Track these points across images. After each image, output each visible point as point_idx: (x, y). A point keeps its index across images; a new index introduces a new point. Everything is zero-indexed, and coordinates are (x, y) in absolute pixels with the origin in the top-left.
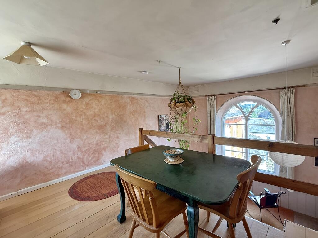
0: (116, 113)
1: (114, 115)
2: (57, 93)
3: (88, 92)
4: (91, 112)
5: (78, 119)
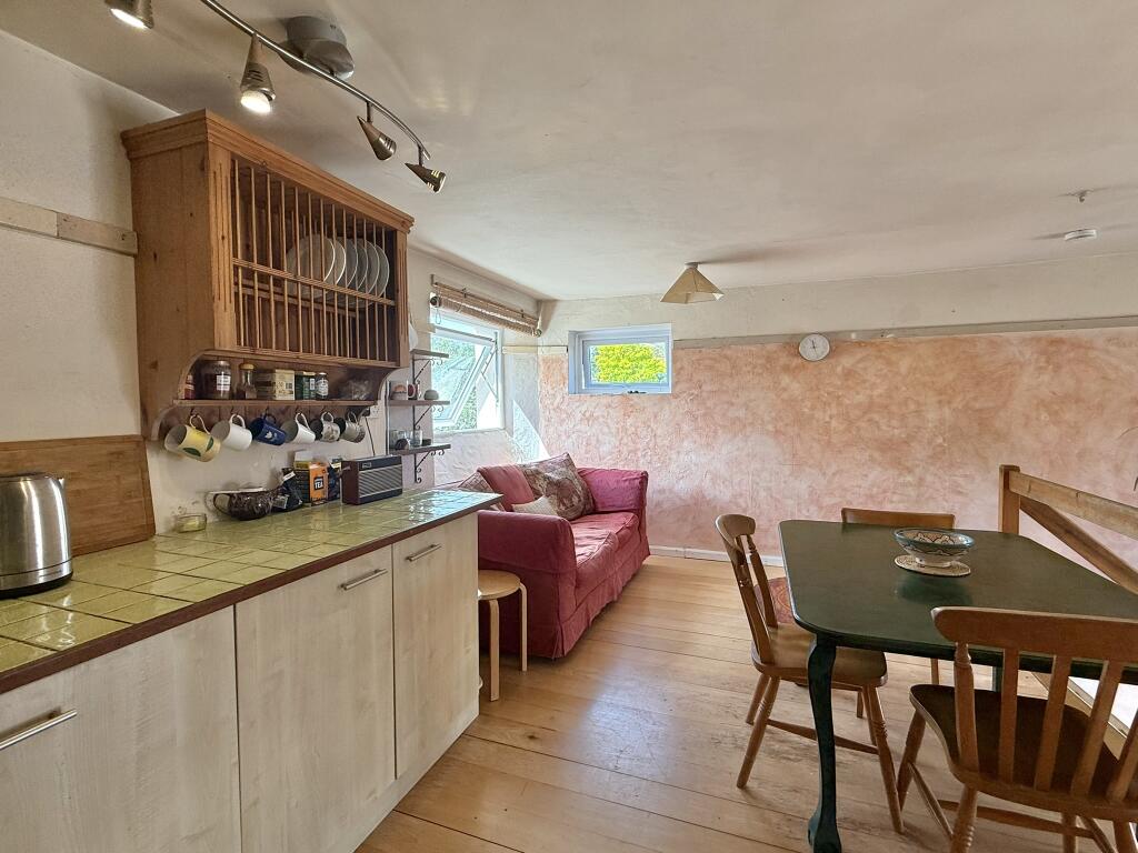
2: (771, 347)
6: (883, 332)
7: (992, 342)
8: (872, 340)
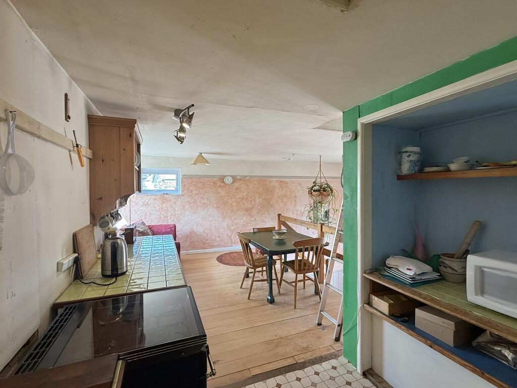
0: (263, 197)
1: (261, 199)
2: (215, 179)
3: (238, 177)
4: (240, 196)
5: (229, 201)
6: (246, 176)
7: (270, 181)
8: (243, 179)
